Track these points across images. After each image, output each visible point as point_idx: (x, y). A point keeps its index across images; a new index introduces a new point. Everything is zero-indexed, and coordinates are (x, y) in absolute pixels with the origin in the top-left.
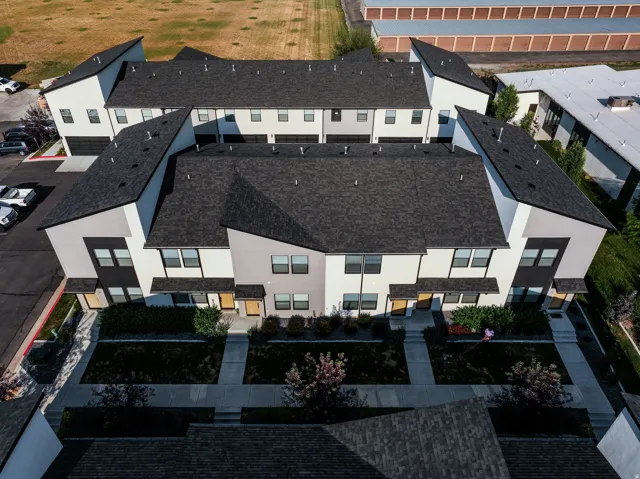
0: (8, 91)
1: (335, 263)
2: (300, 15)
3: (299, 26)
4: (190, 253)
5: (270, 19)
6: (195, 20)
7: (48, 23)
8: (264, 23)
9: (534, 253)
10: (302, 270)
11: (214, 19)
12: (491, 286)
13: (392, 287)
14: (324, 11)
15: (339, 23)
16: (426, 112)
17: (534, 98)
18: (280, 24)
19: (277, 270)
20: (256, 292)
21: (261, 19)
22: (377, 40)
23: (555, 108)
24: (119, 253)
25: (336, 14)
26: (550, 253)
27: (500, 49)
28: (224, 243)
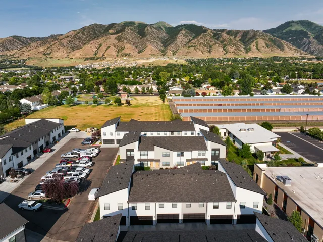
0: (77, 132)
1: (175, 153)
2: (157, 111)
3: (157, 114)
4: (146, 152)
5: (148, 113)
6: (123, 113)
7: (77, 115)
8: (146, 114)
9: (214, 152)
10: (168, 156)
11: (129, 113)
12: (206, 160)
13: (187, 160)
14: (164, 110)
15: (170, 114)
16: (194, 132)
17: (225, 131)
18: (151, 114)
19: (163, 156)
20: (159, 161)
21: (145, 113)
22: (182, 118)
23: (229, 133)
24: (132, 153)
25: (169, 111)
26: (217, 152)
27: (219, 120)
28: (153, 150)
